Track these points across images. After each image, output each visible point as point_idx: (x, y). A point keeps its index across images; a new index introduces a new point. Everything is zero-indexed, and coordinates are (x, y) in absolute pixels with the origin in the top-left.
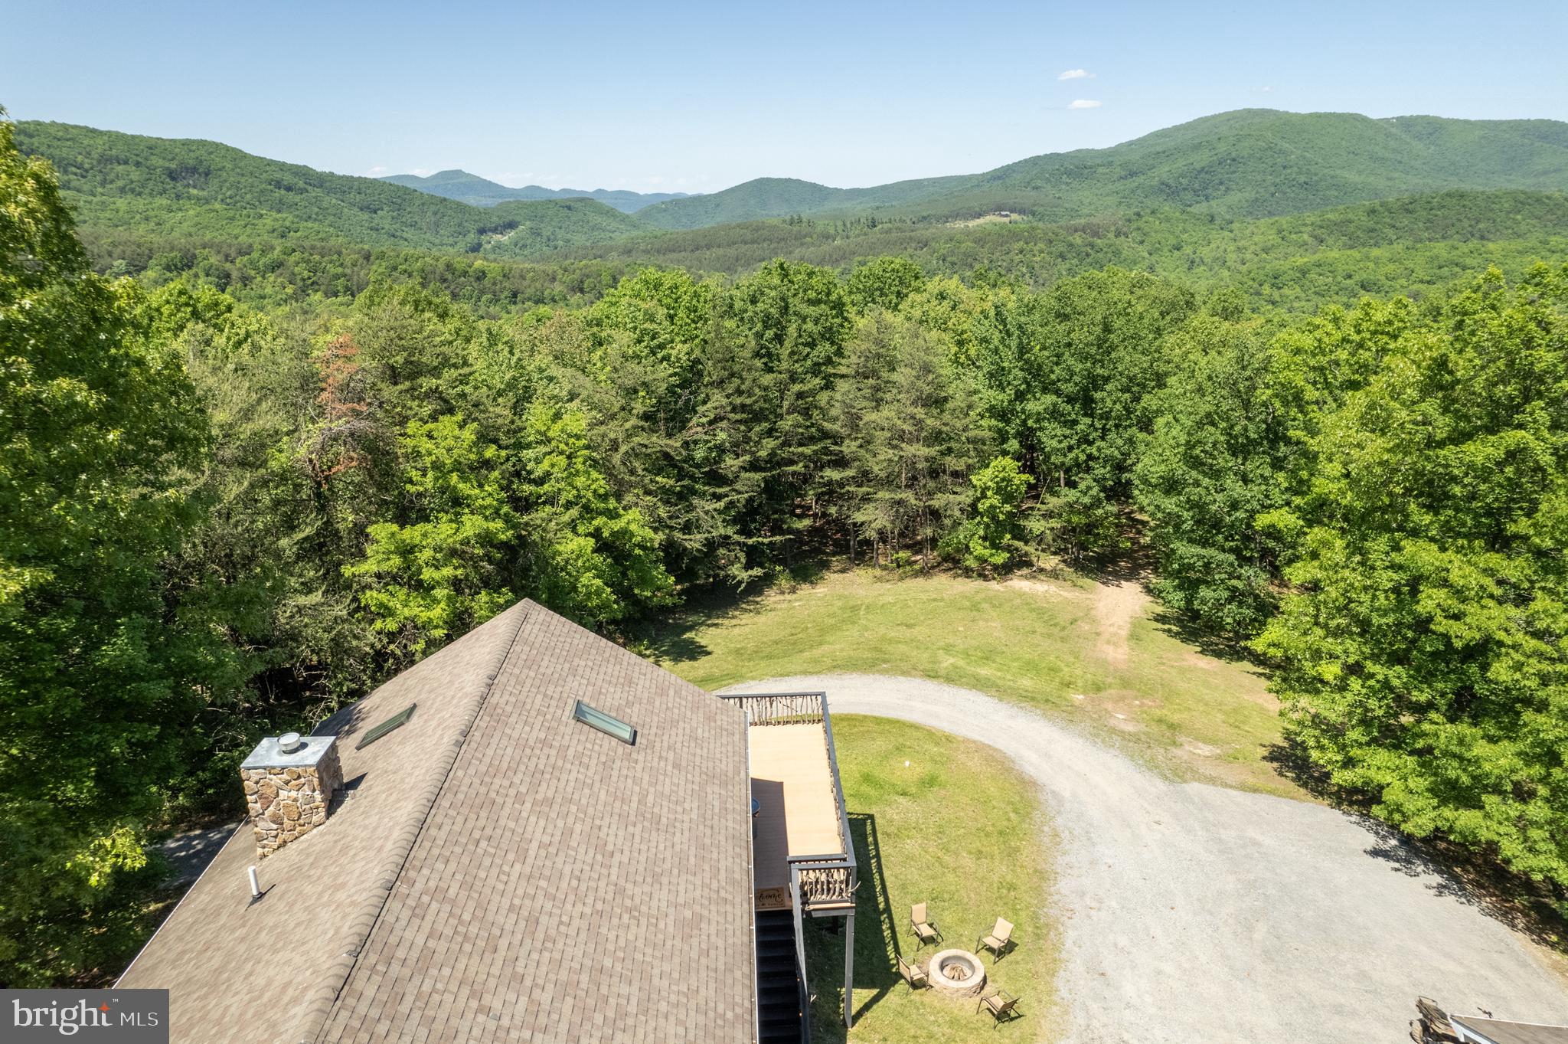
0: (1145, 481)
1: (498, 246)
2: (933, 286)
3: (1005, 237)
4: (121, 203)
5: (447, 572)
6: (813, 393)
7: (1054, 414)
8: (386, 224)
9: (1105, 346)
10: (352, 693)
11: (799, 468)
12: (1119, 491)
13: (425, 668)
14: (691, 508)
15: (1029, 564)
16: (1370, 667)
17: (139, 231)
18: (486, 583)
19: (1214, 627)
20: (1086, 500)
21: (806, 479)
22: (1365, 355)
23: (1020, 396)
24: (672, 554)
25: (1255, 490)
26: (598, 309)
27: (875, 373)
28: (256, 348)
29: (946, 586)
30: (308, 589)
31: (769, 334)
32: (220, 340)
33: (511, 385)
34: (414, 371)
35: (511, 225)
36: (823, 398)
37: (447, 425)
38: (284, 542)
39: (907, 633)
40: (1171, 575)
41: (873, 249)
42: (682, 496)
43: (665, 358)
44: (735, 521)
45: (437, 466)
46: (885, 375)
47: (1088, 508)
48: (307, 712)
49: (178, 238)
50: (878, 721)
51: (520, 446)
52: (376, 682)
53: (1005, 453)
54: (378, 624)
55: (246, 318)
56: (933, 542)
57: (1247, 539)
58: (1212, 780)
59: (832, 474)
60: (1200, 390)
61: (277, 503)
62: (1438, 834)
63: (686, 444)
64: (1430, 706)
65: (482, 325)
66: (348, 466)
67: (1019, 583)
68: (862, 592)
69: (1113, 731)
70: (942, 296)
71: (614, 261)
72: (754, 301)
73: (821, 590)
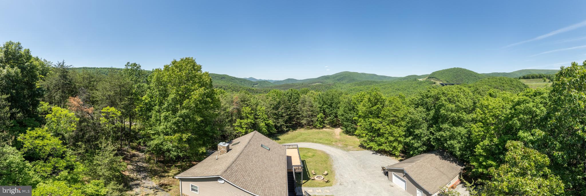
0: (339, 115)
1: (256, 86)
2: (311, 92)
3: (319, 86)
4: (216, 81)
5: (245, 126)
6: (295, 105)
7: (327, 107)
8: (243, 83)
9: (332, 99)
10: (232, 139)
11: (293, 115)
12: (336, 117)
13: (241, 138)
14: (278, 120)
15: (325, 127)
16: (368, 134)
17: (218, 84)
18: (250, 128)
19: (350, 132)
20: (332, 118)
21: (294, 117)
22: (362, 98)
23: (323, 105)
24: (276, 126)
25: (352, 115)
26: (267, 94)
27: (304, 103)
28: (227, 97)
29: (314, 130)
30: (228, 126)
31: (290, 98)
32: (223, 96)
33: (256, 103)
34: (244, 101)
35: (257, 84)
36: (297, 106)
37: (247, 108)
38: (227, 120)
39: (309, 137)
40: (344, 126)
41: (303, 87)
42: (277, 119)
43: (276, 101)
44: (284, 122)
45: (246, 113)
46: (305, 103)
47: (332, 119)
48: (226, 140)
49: (221, 85)
50: (305, 148)
51: (256, 111)
52: (235, 139)
53: (321, 113)
54: (236, 131)
55: (227, 94)
56: (312, 125)
57: (352, 121)
58: (352, 150)
59: (298, 116)
60: (344, 103)
61: (227, 115)
62: (379, 150)
63: (278, 112)
64: (375, 136)
65: (253, 96)
66: (235, 112)
67: (324, 129)
68: (302, 132)
69: (339, 147)
70: (312, 93)
71: (270, 88)
72: (288, 93)
73: (296, 131)
